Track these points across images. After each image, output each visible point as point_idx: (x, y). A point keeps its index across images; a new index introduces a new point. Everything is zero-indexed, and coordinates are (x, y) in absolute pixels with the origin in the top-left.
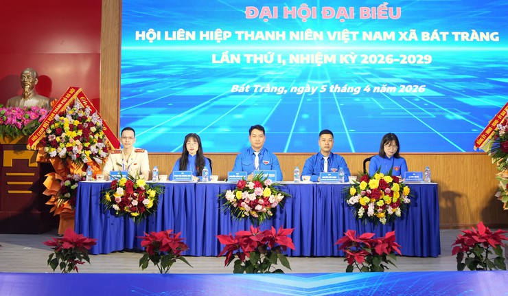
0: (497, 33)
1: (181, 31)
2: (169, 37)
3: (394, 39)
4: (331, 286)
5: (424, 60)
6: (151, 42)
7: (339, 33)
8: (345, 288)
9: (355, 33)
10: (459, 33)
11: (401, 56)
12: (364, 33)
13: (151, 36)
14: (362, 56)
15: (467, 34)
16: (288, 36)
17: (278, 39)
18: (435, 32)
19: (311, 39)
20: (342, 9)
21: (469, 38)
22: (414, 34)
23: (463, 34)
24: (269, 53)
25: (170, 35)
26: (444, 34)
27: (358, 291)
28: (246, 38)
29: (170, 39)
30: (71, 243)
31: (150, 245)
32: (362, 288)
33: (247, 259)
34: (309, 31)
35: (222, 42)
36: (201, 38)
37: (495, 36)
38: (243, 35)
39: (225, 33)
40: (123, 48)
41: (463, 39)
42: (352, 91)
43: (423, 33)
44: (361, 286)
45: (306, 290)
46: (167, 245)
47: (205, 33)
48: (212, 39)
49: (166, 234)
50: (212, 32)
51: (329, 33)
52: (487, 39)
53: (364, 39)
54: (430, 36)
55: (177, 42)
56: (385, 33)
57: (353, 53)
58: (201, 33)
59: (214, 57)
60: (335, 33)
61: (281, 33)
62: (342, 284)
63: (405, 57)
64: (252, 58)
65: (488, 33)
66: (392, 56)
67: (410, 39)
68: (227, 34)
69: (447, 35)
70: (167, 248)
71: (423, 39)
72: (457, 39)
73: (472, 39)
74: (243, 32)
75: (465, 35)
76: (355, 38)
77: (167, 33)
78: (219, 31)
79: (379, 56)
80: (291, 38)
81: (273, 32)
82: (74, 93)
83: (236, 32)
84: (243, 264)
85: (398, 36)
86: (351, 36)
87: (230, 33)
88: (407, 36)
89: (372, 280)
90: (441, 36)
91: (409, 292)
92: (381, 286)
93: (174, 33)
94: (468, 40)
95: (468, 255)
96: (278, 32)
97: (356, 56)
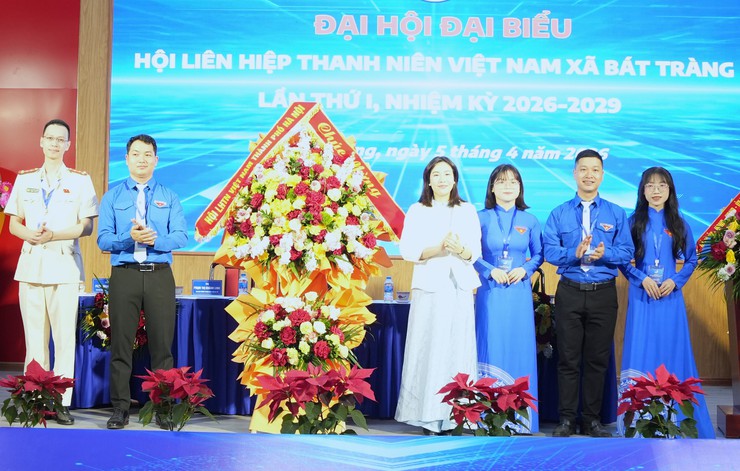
0: (731, 64)
1: (209, 54)
2: (189, 62)
3: (558, 71)
4: (427, 455)
5: (607, 107)
6: (160, 71)
7: (468, 60)
8: (448, 459)
9: (494, 61)
10: (668, 63)
11: (570, 99)
12: (510, 61)
13: (160, 61)
14: (506, 98)
15: (681, 65)
16: (383, 63)
17: (367, 69)
18: (627, 61)
19: (422, 70)
20: (474, 20)
21: (684, 71)
22: (593, 63)
23: (674, 64)
24: (353, 91)
25: (191, 60)
26: (643, 64)
27: (468, 463)
28: (315, 67)
29: (191, 66)
30: (37, 383)
31: (155, 389)
32: (475, 459)
33: (302, 412)
34: (418, 56)
35: (276, 72)
36: (242, 66)
37: (727, 69)
38: (310, 62)
39: (281, 57)
40: (115, 80)
41: (673, 74)
42: (487, 156)
43: (607, 63)
44: (472, 455)
45: (390, 460)
46: (182, 388)
47: (247, 57)
48: (259, 67)
49: (180, 373)
50: (259, 57)
51: (451, 60)
52: (714, 74)
53: (509, 71)
54: (619, 67)
55: (201, 72)
56: (545, 61)
57: (490, 94)
58: (242, 56)
59: (262, 96)
60: (461, 60)
62: (445, 453)
63: (575, 100)
64: (324, 99)
65: (715, 64)
66: (554, 99)
67: (585, 72)
68: (285, 60)
69: (647, 66)
71: (607, 72)
72: (663, 72)
73: (688, 74)
74: (309, 57)
75: (676, 67)
76: (494, 69)
77: (185, 56)
78: (270, 54)
79: (534, 99)
80: (389, 68)
81: (360, 58)
83: (299, 57)
84: (296, 421)
85: (565, 67)
86: (488, 65)
87: (289, 59)
88: (581, 66)
89: (490, 448)
90: (637, 68)
91: (546, 467)
92: (503, 457)
93: (198, 56)
94: (682, 74)
95: (642, 414)
96: (367, 58)
97: (495, 98)
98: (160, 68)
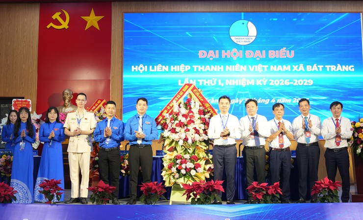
0: (353, 66)
1: (159, 66)
2: (152, 69)
3: (289, 70)
4: (243, 211)
5: (308, 83)
6: (141, 72)
7: (256, 66)
8: (251, 212)
9: (266, 67)
10: (330, 66)
11: (294, 80)
12: (272, 67)
13: (141, 68)
14: (270, 80)
15: (335, 67)
16: (225, 68)
17: (219, 70)
18: (315, 66)
19: (239, 70)
20: (258, 52)
21: (336, 69)
22: (302, 67)
23: (332, 66)
24: (213, 79)
25: (153, 68)
26: (321, 67)
28: (199, 70)
29: (153, 70)
30: (102, 188)
31: (145, 189)
32: (260, 212)
33: (198, 197)
34: (237, 66)
35: (185, 72)
36: (172, 70)
37: (352, 68)
38: (197, 68)
39: (186, 66)
40: (124, 76)
41: (332, 70)
42: (264, 102)
43: (308, 66)
46: (155, 189)
47: (174, 67)
48: (178, 70)
50: (178, 66)
52: (347, 70)
53: (271, 70)
54: (312, 68)
55: (157, 72)
56: (284, 66)
57: (264, 79)
58: (172, 67)
59: (180, 81)
60: (254, 66)
61: (220, 67)
62: (250, 210)
63: (296, 81)
64: (203, 82)
65: (347, 66)
66: (288, 80)
67: (299, 70)
68: (188, 68)
70: (155, 191)
71: (308, 70)
72: (328, 70)
73: (337, 70)
74: (197, 66)
75: (333, 67)
76: (266, 69)
77: (151, 67)
78: (182, 66)
79: (280, 80)
80: (227, 70)
81: (216, 66)
82: (100, 103)
83: (193, 66)
84: (196, 200)
85: (292, 68)
86: (263, 68)
88: (298, 68)
90: (318, 68)
93: (155, 67)
94: (335, 70)
96: (218, 66)
97: (266, 80)
98: (141, 71)
